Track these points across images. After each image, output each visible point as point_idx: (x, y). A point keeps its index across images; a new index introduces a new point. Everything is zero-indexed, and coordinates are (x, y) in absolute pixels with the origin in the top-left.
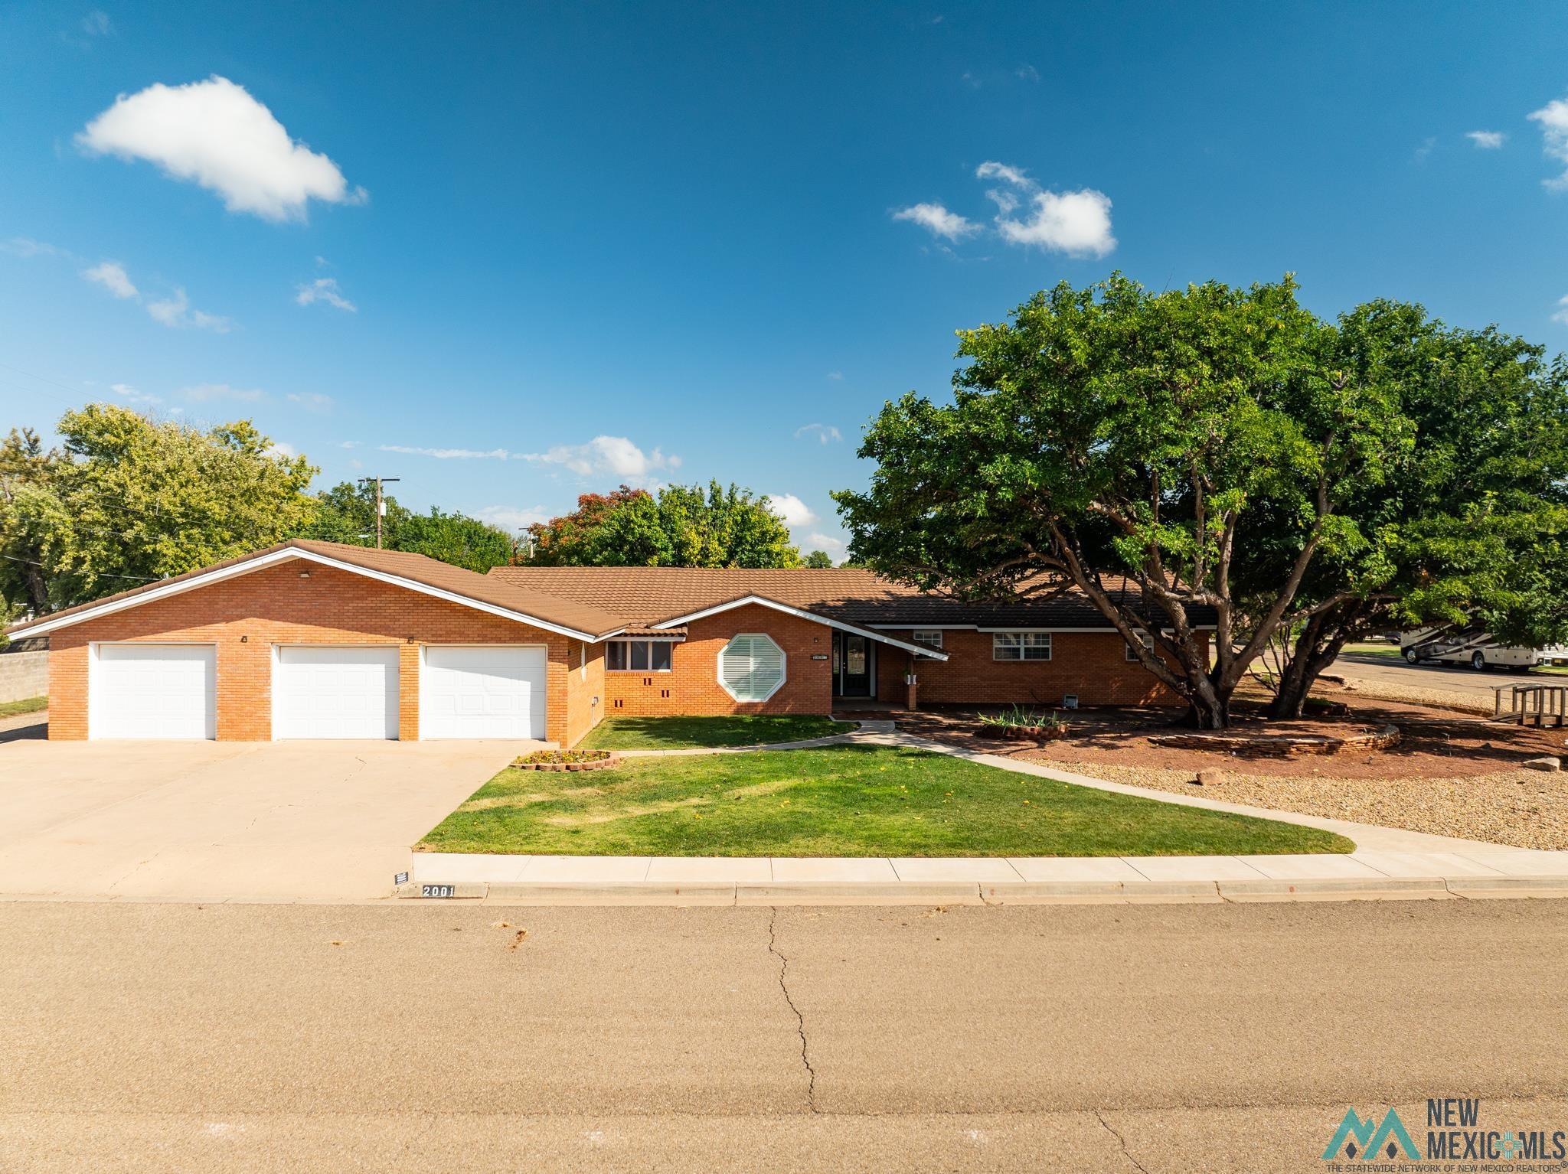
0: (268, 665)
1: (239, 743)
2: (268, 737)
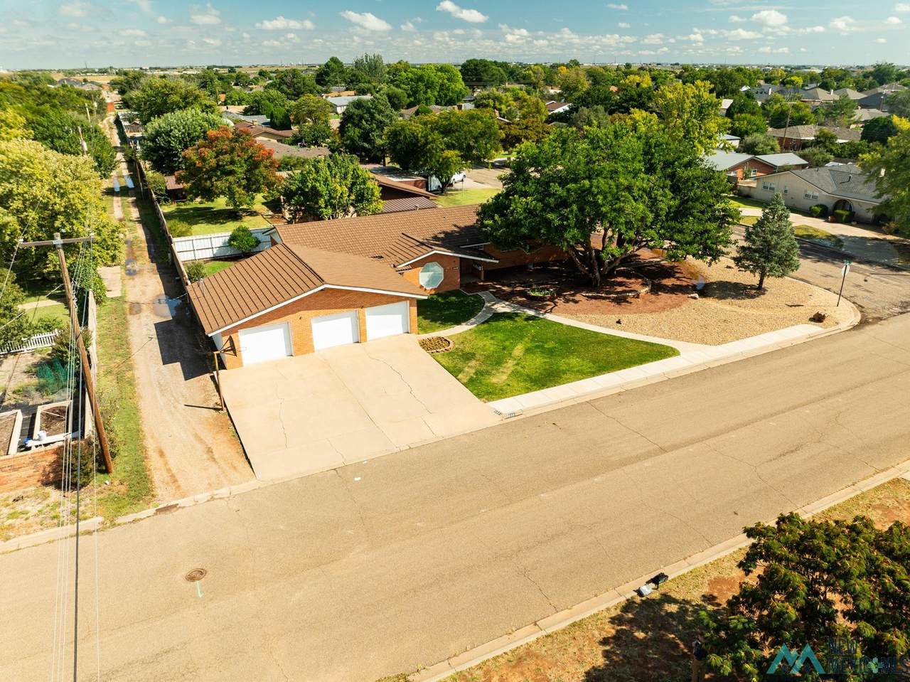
0: (310, 325)
1: (303, 356)
2: (313, 351)
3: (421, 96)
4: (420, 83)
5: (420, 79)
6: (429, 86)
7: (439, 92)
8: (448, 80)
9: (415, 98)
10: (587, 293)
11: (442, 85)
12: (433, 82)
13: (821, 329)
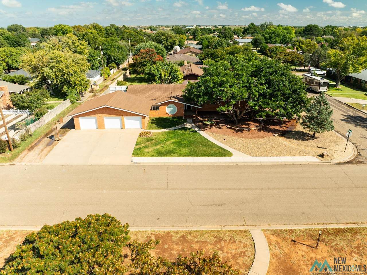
0: (104, 119)
1: (101, 130)
2: (105, 129)
3: (273, 40)
4: (273, 34)
5: (274, 32)
6: (278, 35)
7: (282, 38)
8: (287, 33)
9: (270, 40)
10: (229, 126)
11: (284, 36)
12: (279, 34)
13: (319, 160)
